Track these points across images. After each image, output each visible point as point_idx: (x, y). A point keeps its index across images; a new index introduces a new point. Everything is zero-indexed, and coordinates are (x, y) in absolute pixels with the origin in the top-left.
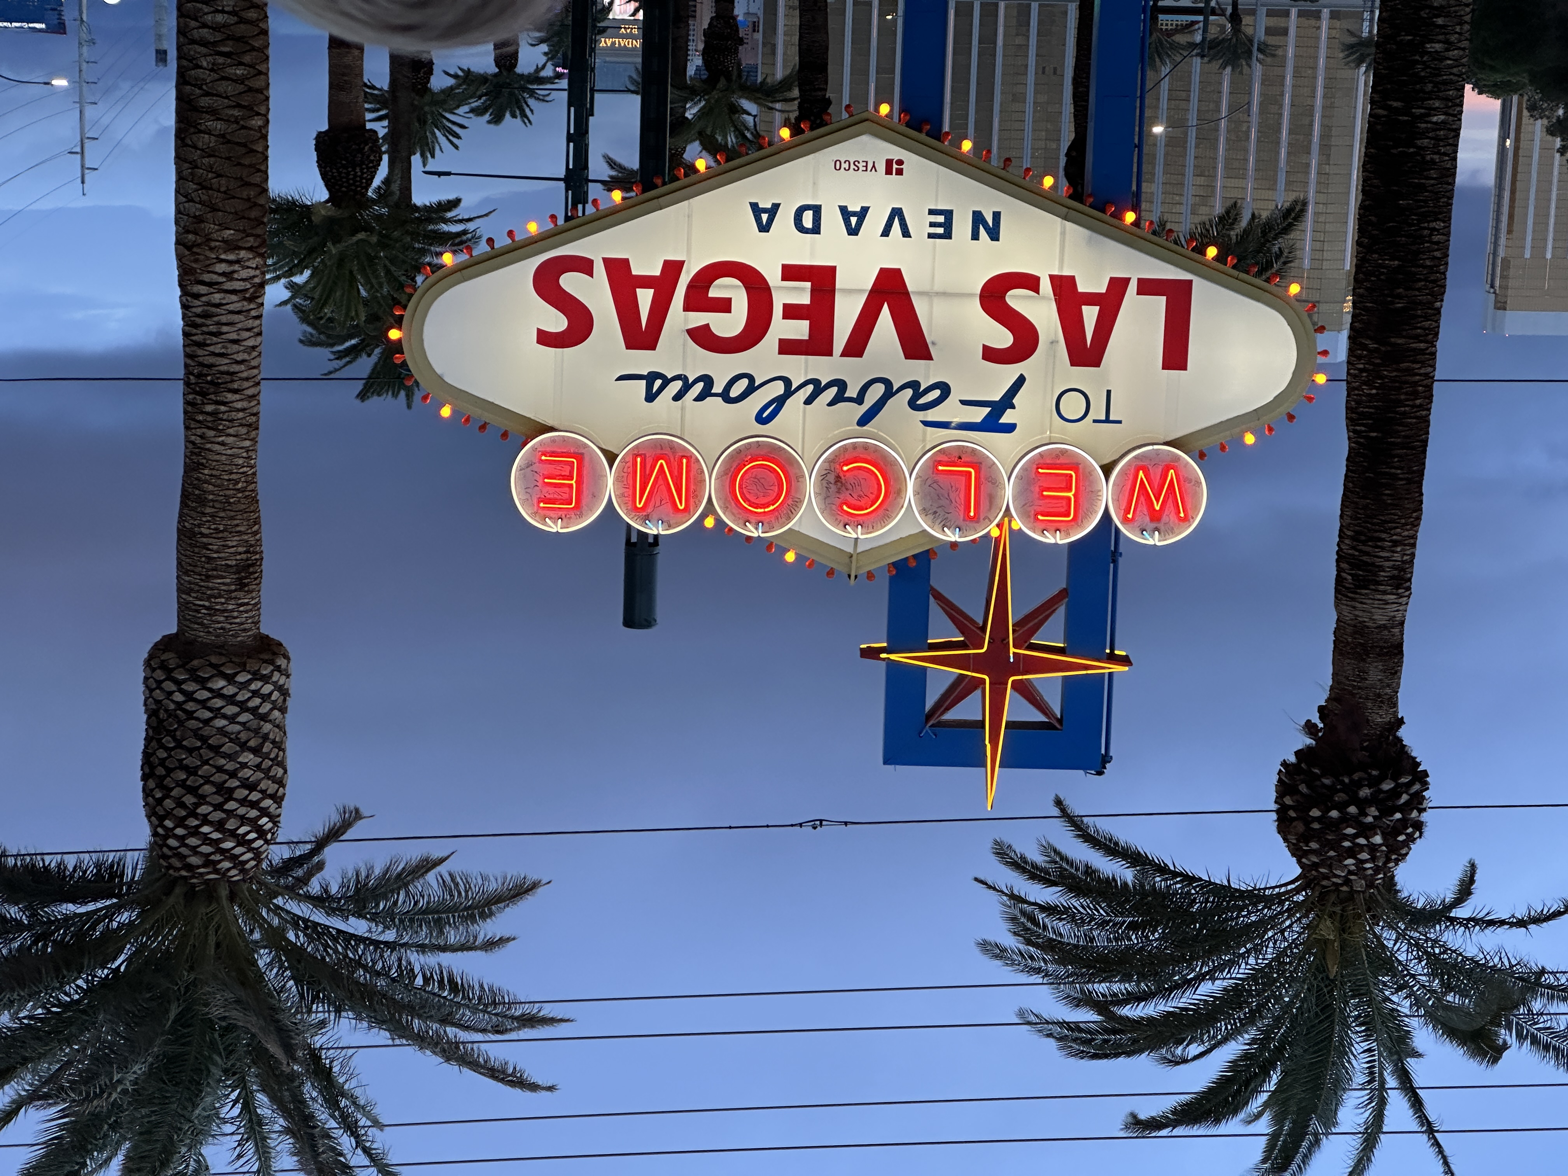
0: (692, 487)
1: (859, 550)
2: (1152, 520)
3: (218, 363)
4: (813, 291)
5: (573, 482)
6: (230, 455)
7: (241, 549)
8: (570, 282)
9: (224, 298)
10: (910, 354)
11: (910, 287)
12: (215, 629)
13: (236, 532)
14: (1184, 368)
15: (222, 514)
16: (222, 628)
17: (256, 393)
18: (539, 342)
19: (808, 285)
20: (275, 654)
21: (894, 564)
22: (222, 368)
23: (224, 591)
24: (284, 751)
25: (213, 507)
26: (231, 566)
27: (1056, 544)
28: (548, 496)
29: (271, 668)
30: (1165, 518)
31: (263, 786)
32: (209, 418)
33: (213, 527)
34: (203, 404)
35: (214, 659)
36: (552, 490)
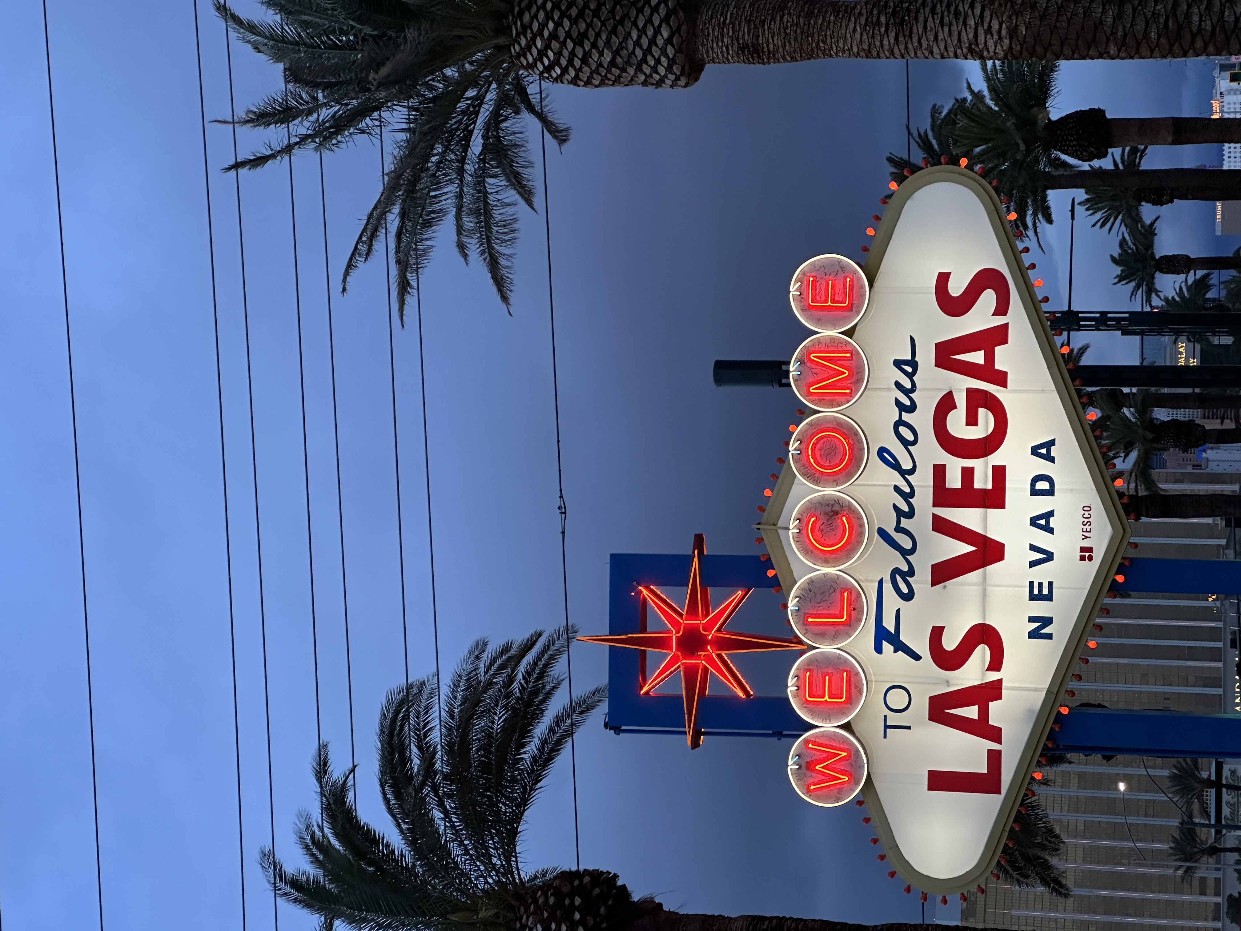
0: (827, 398)
1: (779, 531)
2: (808, 763)
3: (919, 24)
4: (984, 491)
5: (829, 303)
6: (845, 37)
7: (771, 47)
8: (989, 298)
9: (970, 28)
10: (936, 568)
11: (989, 568)
12: (708, 28)
13: (785, 43)
14: (930, 789)
15: (799, 31)
16: (709, 34)
17: (896, 55)
18: (940, 274)
19: (990, 487)
20: (689, 76)
21: (770, 558)
22: (915, 27)
23: (738, 35)
24: (613, 85)
25: (804, 24)
26: (758, 40)
27: (787, 687)
28: (818, 284)
29: (678, 74)
30: (809, 773)
31: (586, 69)
32: (874, 19)
33: (789, 24)
34: (886, 14)
35: (684, 28)
36: (823, 287)
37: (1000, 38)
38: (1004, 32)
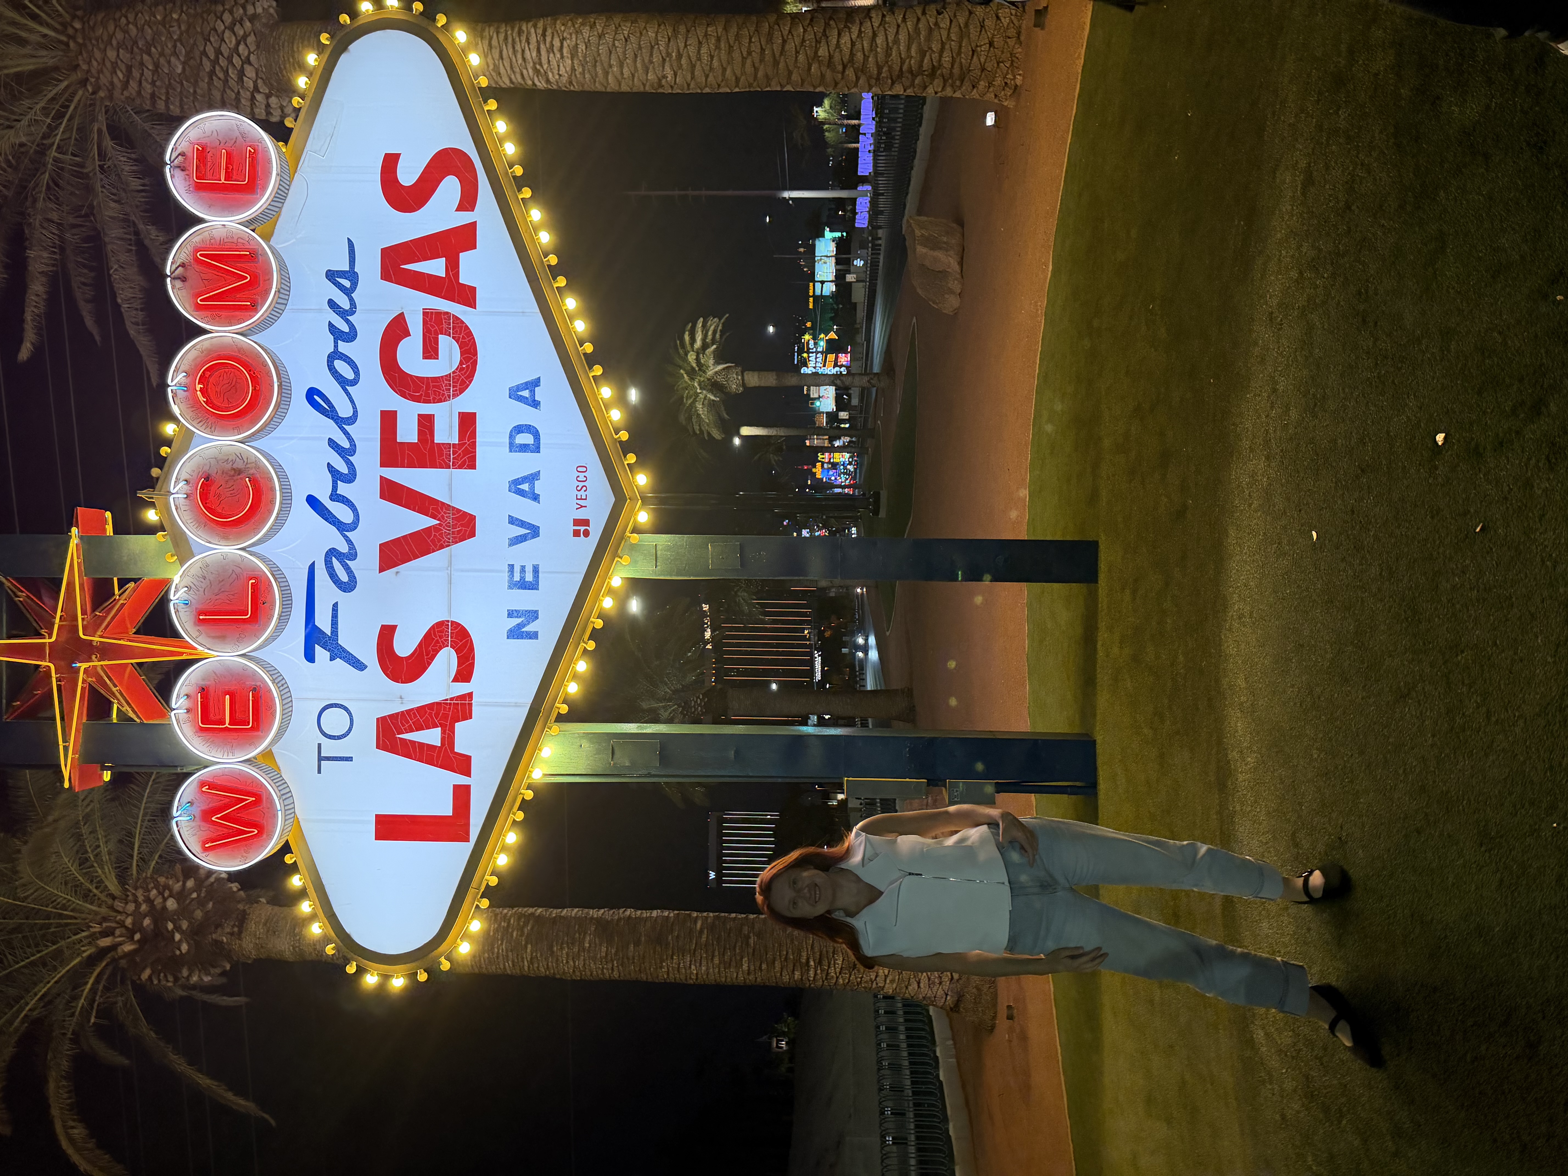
0: (222, 312)
2: (203, 813)
4: (449, 446)
5: (223, 181)
8: (450, 187)
10: (386, 548)
11: (455, 547)
14: (378, 838)
18: (387, 156)
19: (455, 441)
27: (170, 711)
37: (562, 57)
38: (565, 51)
